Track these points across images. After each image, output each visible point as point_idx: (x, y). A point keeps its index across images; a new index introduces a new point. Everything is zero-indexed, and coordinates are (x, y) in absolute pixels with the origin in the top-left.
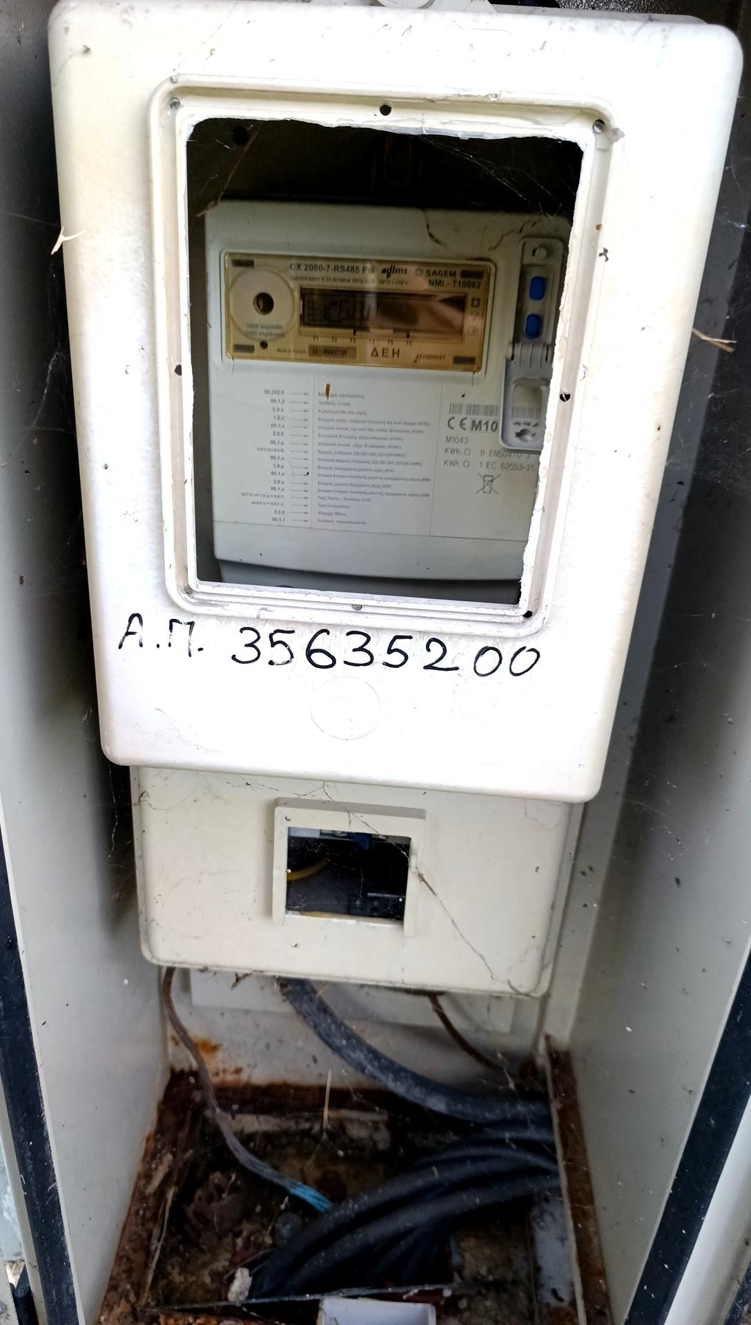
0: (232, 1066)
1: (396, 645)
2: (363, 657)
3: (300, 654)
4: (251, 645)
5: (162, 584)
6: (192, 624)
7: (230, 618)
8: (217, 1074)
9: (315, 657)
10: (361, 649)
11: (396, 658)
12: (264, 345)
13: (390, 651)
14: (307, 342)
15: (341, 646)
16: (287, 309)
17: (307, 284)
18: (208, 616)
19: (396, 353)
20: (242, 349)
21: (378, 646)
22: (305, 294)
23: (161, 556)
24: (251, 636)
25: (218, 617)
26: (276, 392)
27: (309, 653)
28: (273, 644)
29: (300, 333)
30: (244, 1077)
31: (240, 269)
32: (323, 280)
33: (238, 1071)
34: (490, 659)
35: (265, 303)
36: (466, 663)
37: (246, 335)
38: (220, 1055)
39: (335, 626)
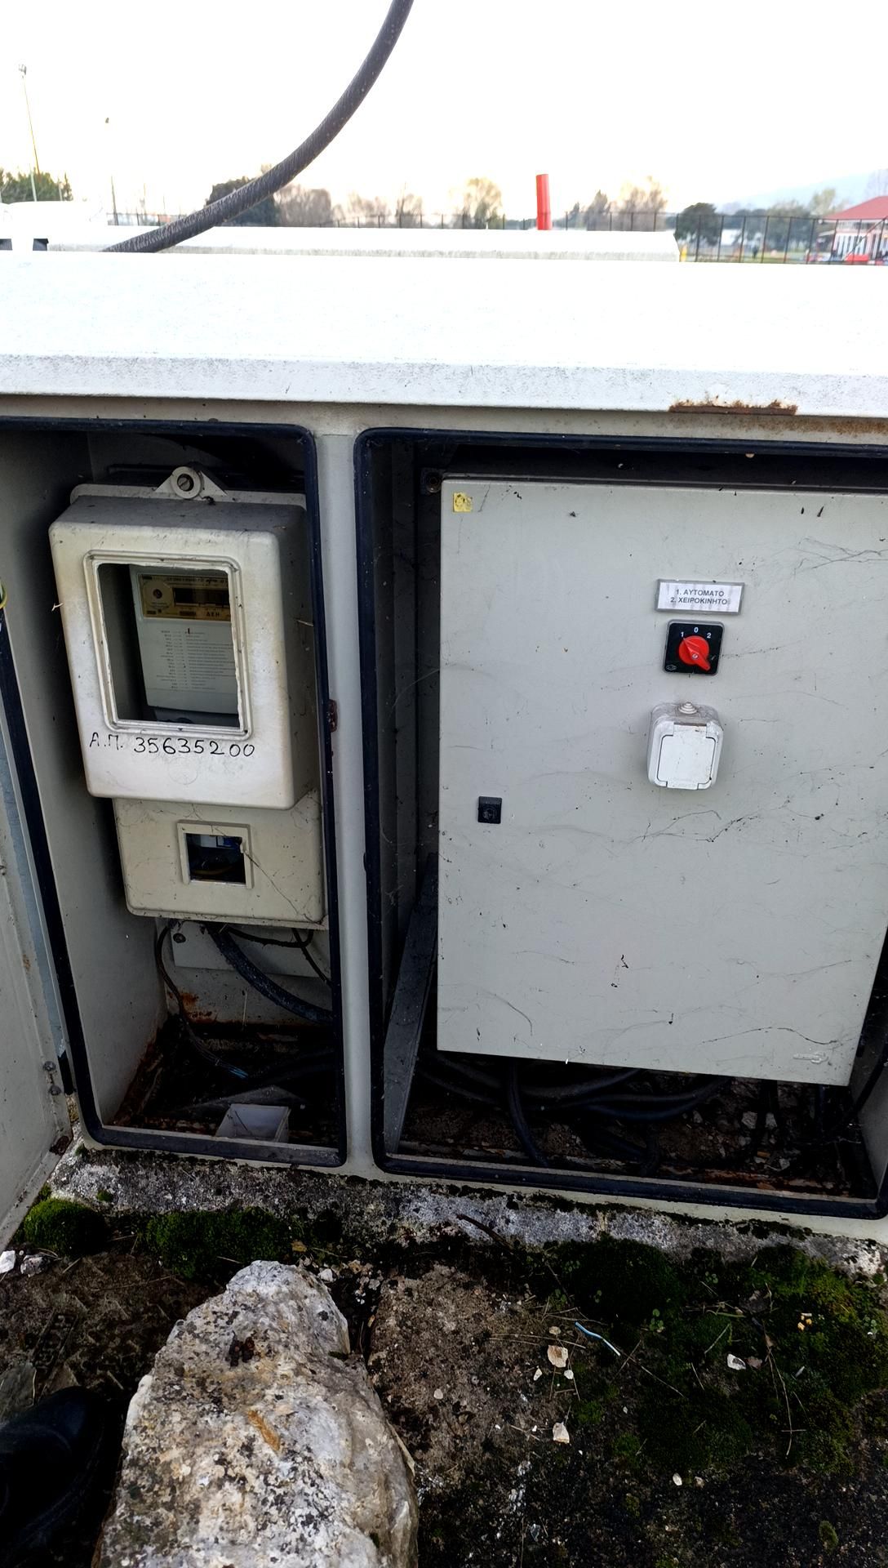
0: (205, 1010)
1: (198, 744)
2: (186, 749)
3: (161, 748)
4: (141, 744)
5: (104, 722)
6: (117, 737)
7: (132, 734)
8: (196, 1016)
9: (167, 749)
10: (185, 746)
11: (199, 750)
12: (160, 611)
13: (196, 747)
14: (179, 610)
15: (177, 745)
16: (168, 596)
17: (175, 586)
18: (123, 733)
19: (218, 614)
20: (150, 613)
21: (191, 745)
22: (175, 590)
23: (102, 710)
24: (141, 741)
25: (128, 733)
26: (166, 632)
27: (164, 748)
28: (150, 744)
29: (175, 605)
30: (212, 1017)
31: (145, 581)
32: (181, 585)
33: (209, 1014)
34: (235, 750)
35: (158, 594)
36: (227, 751)
37: (153, 607)
38: (198, 1003)
39: (174, 737)
